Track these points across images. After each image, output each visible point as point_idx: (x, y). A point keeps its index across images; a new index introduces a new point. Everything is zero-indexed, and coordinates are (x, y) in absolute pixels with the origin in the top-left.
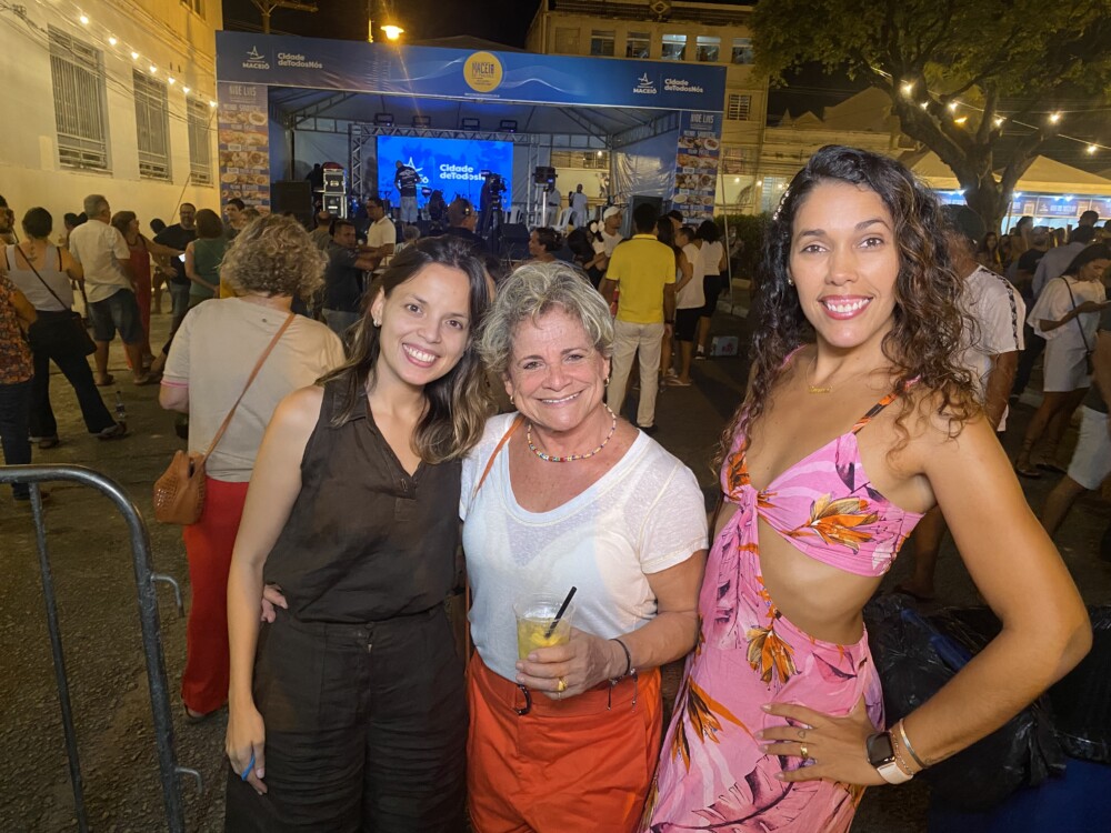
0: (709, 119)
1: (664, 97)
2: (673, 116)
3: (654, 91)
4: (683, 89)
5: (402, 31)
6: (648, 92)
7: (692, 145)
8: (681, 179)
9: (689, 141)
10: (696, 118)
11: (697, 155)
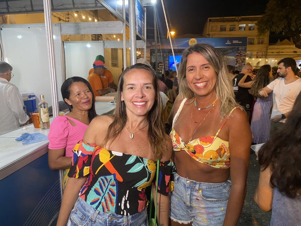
0: (244, 48)
1: (233, 45)
2: (235, 48)
3: (230, 43)
4: (237, 42)
5: (175, 32)
6: (229, 44)
7: (239, 54)
8: (237, 62)
9: (239, 53)
10: (240, 48)
11: (241, 56)
